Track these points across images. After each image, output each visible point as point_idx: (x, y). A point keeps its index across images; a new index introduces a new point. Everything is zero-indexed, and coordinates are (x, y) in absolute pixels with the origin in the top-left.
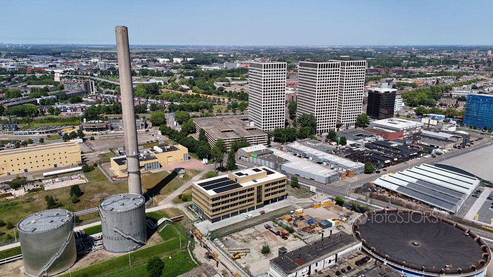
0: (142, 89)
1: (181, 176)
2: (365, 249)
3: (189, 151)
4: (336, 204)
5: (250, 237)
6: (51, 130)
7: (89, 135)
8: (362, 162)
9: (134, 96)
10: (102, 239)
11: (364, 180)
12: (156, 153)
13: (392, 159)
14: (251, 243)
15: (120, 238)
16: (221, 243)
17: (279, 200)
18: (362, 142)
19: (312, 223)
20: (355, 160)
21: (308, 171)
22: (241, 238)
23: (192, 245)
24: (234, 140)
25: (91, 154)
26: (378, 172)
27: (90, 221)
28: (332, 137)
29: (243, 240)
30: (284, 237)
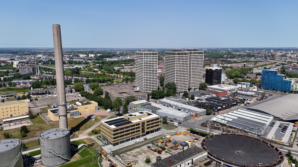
0: (69, 71)
1: (94, 120)
2: (209, 156)
3: (99, 105)
4: (190, 132)
5: (138, 153)
6: (10, 95)
7: (34, 97)
8: (205, 109)
9: (64, 75)
10: (41, 158)
11: (206, 119)
12: (77, 106)
13: (222, 107)
14: (138, 157)
15: (53, 157)
16: (119, 158)
17: (156, 131)
18: (204, 98)
19: (176, 144)
20: (200, 108)
21: (172, 114)
22: (132, 154)
23: (101, 159)
24: (127, 98)
25: (35, 108)
26: (214, 114)
27: (33, 147)
28: (186, 95)
29: (134, 155)
30: (160, 152)
